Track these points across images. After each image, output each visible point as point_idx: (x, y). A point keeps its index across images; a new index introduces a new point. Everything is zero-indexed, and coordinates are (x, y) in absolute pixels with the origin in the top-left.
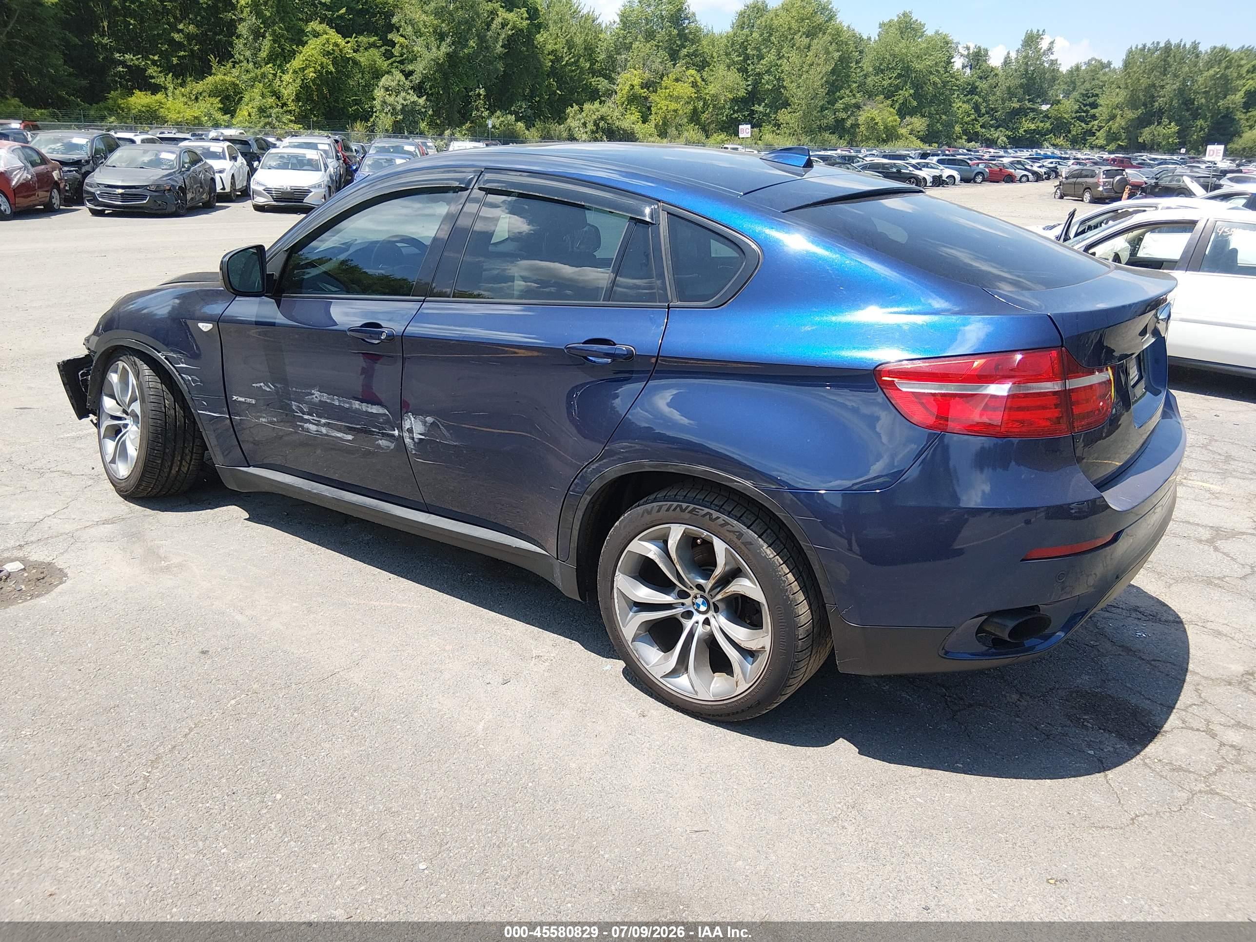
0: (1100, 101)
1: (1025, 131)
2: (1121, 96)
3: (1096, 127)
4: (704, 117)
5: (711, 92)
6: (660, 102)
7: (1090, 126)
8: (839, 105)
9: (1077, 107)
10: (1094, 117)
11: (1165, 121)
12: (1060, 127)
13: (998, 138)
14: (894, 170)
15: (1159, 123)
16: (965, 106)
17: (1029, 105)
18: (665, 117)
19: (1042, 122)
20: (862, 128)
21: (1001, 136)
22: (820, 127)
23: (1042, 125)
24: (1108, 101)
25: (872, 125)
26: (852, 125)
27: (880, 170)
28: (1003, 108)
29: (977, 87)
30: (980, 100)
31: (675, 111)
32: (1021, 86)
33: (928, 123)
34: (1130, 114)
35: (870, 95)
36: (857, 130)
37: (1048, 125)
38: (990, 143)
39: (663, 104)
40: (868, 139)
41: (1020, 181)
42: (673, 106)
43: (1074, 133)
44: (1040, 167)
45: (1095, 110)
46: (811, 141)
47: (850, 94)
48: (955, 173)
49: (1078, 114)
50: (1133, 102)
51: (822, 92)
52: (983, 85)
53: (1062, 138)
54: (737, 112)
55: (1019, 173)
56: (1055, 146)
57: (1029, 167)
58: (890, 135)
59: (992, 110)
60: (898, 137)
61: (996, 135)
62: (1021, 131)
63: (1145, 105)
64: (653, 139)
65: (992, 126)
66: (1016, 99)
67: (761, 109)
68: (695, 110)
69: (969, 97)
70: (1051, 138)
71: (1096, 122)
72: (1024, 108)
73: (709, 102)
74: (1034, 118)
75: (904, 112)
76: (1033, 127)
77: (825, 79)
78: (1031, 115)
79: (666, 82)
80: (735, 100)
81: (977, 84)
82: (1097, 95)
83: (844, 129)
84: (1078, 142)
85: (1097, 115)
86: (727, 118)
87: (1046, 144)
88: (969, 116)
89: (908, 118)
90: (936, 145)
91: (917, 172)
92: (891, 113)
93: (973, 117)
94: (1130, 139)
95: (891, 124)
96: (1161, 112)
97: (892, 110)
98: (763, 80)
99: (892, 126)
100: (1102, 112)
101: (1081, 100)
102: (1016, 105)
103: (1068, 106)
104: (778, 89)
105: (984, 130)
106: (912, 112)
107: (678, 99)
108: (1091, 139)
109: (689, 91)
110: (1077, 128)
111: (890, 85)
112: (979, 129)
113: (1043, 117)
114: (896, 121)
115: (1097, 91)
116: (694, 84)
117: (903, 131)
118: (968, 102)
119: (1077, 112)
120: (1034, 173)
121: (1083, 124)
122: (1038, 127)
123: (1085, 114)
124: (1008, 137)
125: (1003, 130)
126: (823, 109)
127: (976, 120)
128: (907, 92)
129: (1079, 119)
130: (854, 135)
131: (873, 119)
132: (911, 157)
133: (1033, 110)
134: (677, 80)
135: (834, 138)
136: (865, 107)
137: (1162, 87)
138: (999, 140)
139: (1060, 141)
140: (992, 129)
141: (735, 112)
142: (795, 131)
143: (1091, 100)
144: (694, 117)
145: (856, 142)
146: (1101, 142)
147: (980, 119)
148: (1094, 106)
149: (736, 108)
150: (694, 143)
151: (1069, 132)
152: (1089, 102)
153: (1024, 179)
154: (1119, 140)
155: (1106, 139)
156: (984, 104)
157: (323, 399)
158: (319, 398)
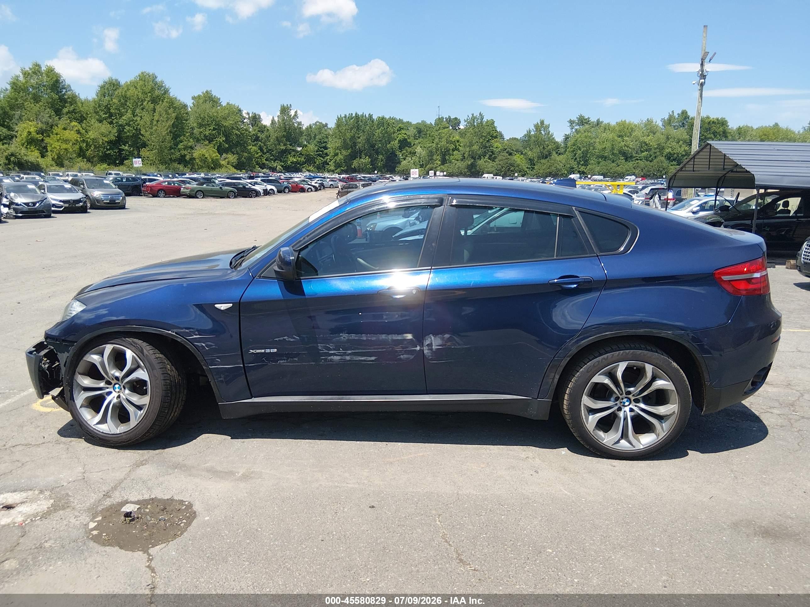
0: (328, 146)
1: (291, 162)
2: (338, 143)
3: (329, 160)
4: (88, 153)
5: (92, 137)
6: (53, 143)
7: (325, 159)
8: (181, 146)
9: (316, 149)
10: (327, 155)
11: (363, 156)
12: (309, 160)
13: (277, 167)
14: (241, 186)
15: (360, 158)
16: (254, 147)
17: (291, 147)
18: (59, 153)
19: (299, 157)
20: (197, 161)
21: (278, 165)
22: (171, 159)
23: (299, 159)
24: (333, 145)
25: (204, 159)
26: (191, 159)
27: (233, 186)
28: (276, 149)
29: (259, 137)
30: (262, 144)
31: (66, 149)
32: (284, 136)
33: (237, 158)
34: (345, 153)
35: (198, 140)
36: (194, 161)
37: (303, 159)
38: (274, 170)
39: (57, 145)
40: (202, 167)
41: (308, 191)
42: (64, 146)
43: (317, 163)
44: (315, 183)
45: (327, 150)
46: (166, 168)
47: (187, 140)
48: (273, 188)
49: (318, 153)
50: (345, 146)
51: (168, 138)
52: (262, 136)
53: (312, 166)
54: (109, 150)
55: (307, 187)
56: (309, 171)
57: (310, 183)
58: (215, 166)
59: (270, 150)
60: (221, 166)
61: (275, 165)
62: (289, 162)
63: (351, 147)
64: (54, 168)
65: (272, 160)
66: (283, 144)
67: (126, 148)
68: (81, 148)
69: (255, 142)
70: (306, 166)
71: (328, 157)
72: (288, 149)
73: (91, 143)
74: (295, 155)
75: (221, 150)
76: (295, 160)
77: (169, 130)
78: (293, 153)
79: (56, 130)
80: (110, 142)
81: (259, 135)
82: (326, 142)
83: (186, 160)
84: (322, 168)
85: (328, 153)
86: (102, 153)
87: (304, 170)
88: (257, 153)
89: (224, 155)
90: (244, 171)
91: (253, 187)
92: (213, 151)
93: (260, 154)
94: (348, 167)
95: (215, 158)
96: (361, 152)
97: (214, 149)
98: (125, 130)
99: (216, 159)
100: (331, 151)
101: (318, 145)
102: (284, 148)
103: (312, 148)
104: (137, 135)
105: (268, 162)
106: (226, 151)
107: (66, 141)
108: (327, 167)
109: (75, 136)
110: (319, 161)
111: (210, 134)
112: (265, 161)
113: (299, 154)
114: (218, 156)
115: (326, 140)
116: (78, 132)
117: (223, 162)
118: (255, 145)
119: (317, 152)
120: (314, 186)
121: (321, 158)
122: (298, 160)
123: (321, 153)
124: (282, 166)
125: (279, 162)
126: (171, 148)
127: (263, 156)
128: (222, 139)
129: (319, 155)
130: (193, 165)
131: (204, 155)
132: (244, 178)
133: (294, 150)
134: (65, 129)
135: (181, 167)
136: (196, 148)
137: (359, 138)
138: (277, 168)
139: (311, 168)
140: (272, 162)
141: (107, 150)
142: (155, 162)
143: (324, 145)
144: (81, 154)
145: (195, 169)
146: (332, 168)
147: (264, 156)
148: (326, 148)
149: (108, 147)
150: (85, 170)
151: (315, 163)
152: (323, 147)
153: (310, 190)
154: (341, 167)
155: (335, 166)
156: (265, 147)
157: (350, 338)
158: (347, 338)
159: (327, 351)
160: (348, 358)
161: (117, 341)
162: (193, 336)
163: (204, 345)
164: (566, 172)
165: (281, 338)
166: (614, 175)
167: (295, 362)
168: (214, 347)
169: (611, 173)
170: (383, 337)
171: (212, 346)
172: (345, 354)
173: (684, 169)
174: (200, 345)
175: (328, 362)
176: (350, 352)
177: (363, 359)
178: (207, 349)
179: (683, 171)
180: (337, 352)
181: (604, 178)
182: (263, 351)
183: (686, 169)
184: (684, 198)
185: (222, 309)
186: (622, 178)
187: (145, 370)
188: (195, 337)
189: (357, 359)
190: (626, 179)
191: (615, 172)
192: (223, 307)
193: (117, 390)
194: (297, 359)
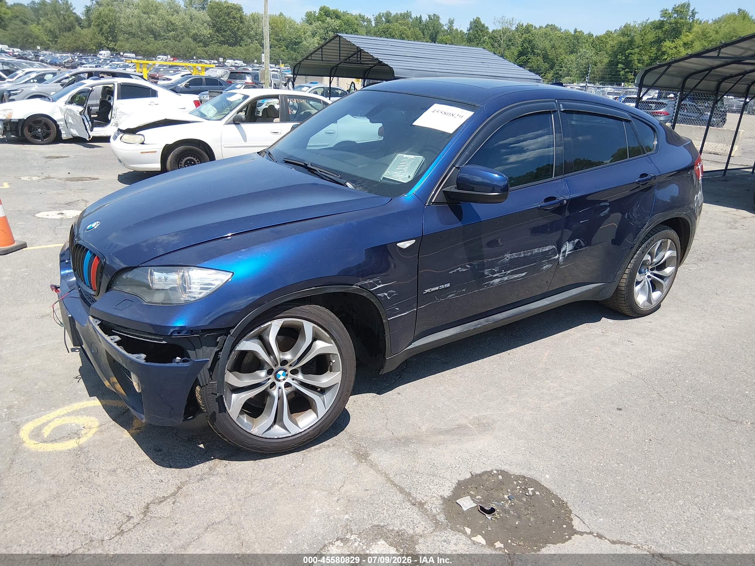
157: (512, 258)
158: (509, 258)
159: (492, 276)
160: (506, 278)
161: (286, 313)
162: (377, 286)
163: (386, 294)
164: (94, 48)
165: (455, 271)
166: (146, 54)
167: (464, 293)
168: (395, 294)
169: (142, 51)
170: (536, 251)
171: (393, 293)
172: (505, 275)
173: (310, 58)
174: (382, 296)
175: (490, 286)
176: (509, 272)
177: (516, 276)
178: (389, 298)
179: (308, 60)
180: (499, 274)
181: (136, 56)
182: (437, 288)
183: (313, 58)
184: (262, 82)
185: (405, 247)
186: (154, 57)
187: (332, 341)
188: (379, 286)
189: (512, 278)
190: (158, 58)
191: (146, 51)
192: (405, 245)
193: (282, 378)
194: (464, 290)
